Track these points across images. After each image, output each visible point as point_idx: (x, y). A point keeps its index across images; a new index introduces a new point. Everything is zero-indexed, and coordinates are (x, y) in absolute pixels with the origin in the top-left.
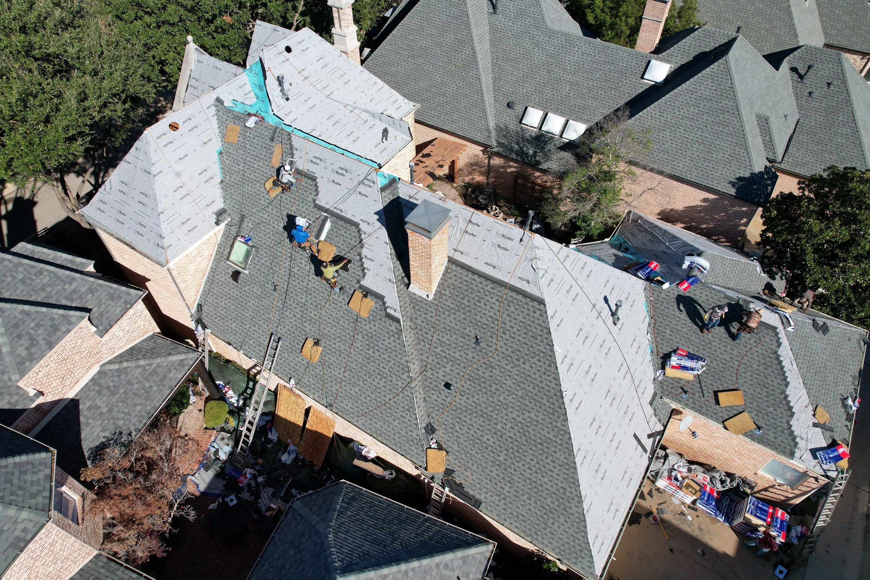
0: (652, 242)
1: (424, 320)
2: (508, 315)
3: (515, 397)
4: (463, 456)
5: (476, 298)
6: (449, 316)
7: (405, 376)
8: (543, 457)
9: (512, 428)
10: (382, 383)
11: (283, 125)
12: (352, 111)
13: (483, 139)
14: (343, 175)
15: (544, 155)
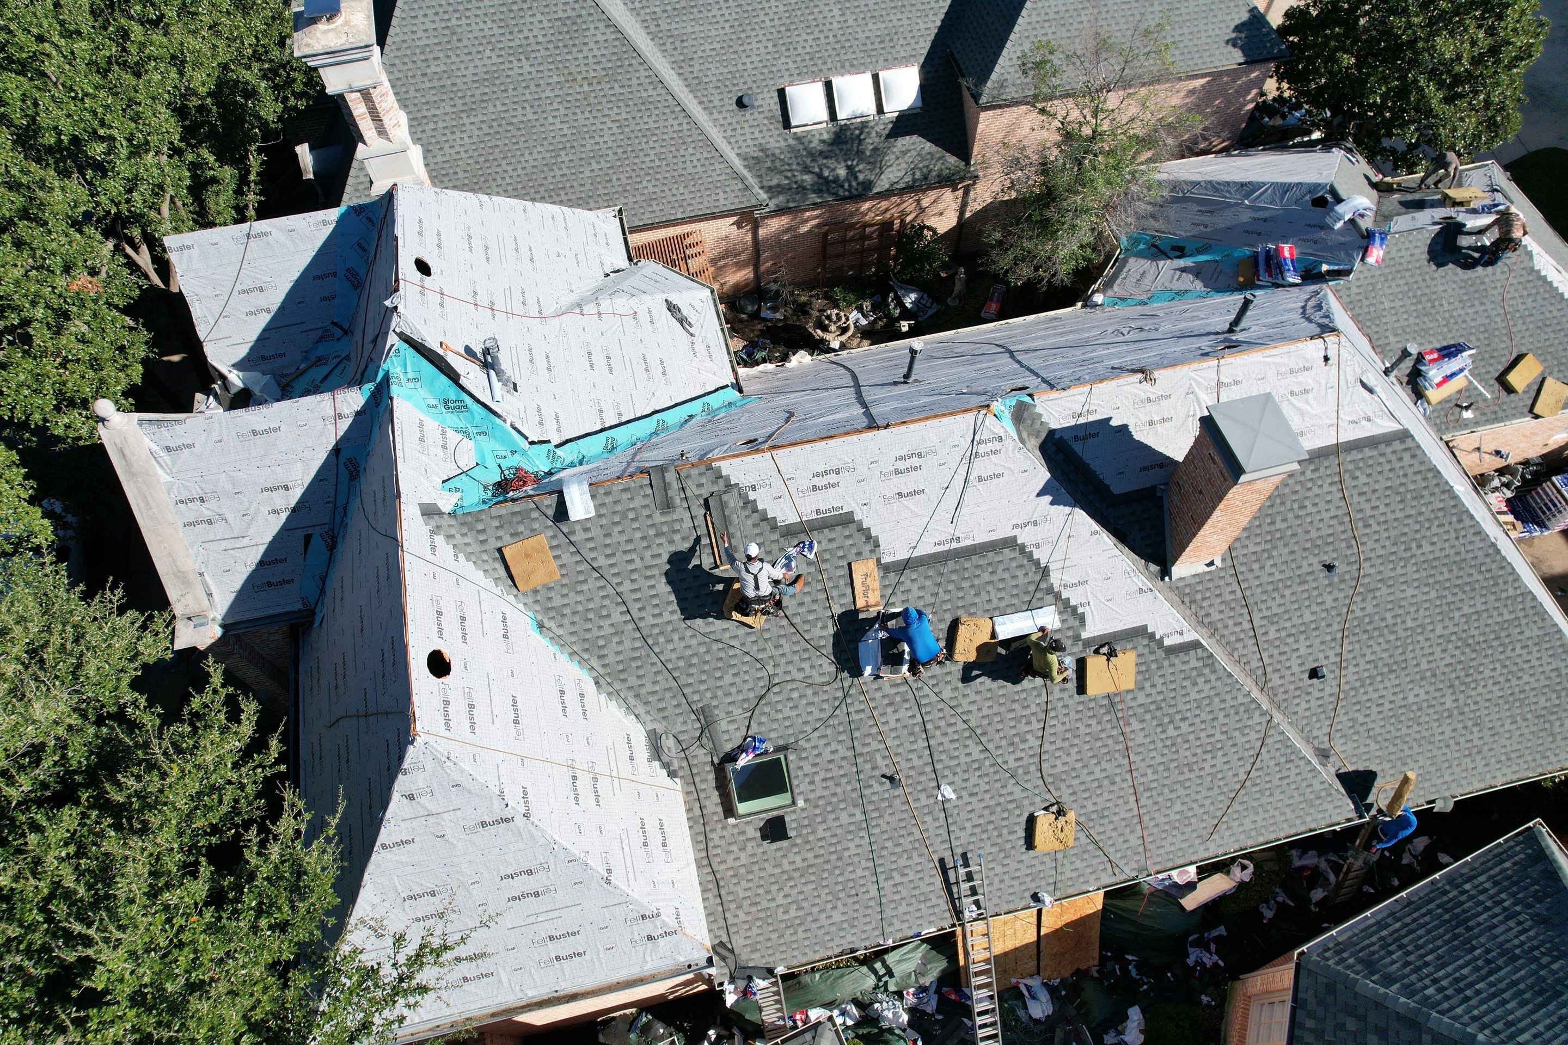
0: (1212, 212)
1: (1223, 607)
2: (1360, 494)
3: (1427, 605)
4: (1391, 749)
5: (1296, 506)
6: (1262, 568)
7: (1257, 718)
8: (1509, 653)
9: (1444, 651)
10: (1220, 760)
11: (559, 452)
12: (599, 314)
13: (737, 201)
14: (916, 468)
15: (869, 163)
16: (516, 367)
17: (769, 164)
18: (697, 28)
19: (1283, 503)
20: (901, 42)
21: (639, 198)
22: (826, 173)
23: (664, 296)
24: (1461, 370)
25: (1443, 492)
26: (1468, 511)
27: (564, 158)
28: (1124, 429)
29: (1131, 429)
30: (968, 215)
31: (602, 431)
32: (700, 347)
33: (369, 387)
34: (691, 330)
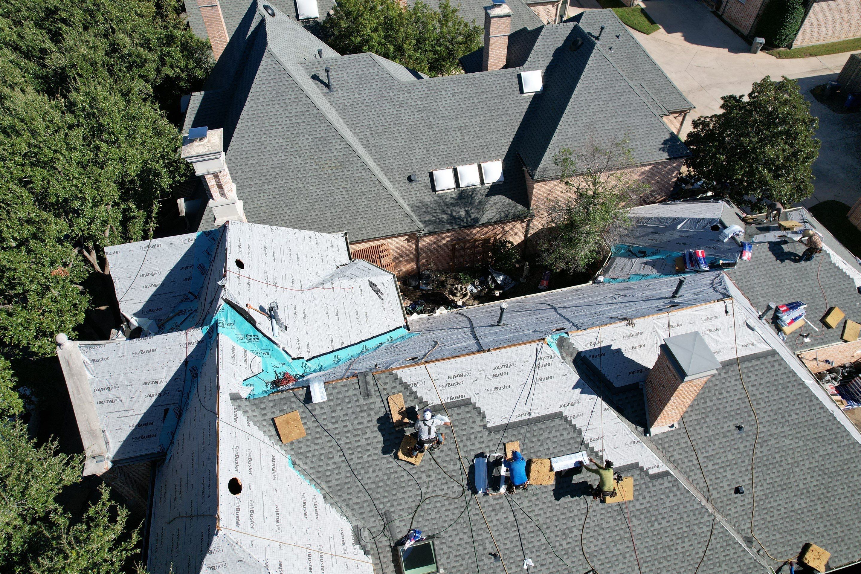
2: (752, 386)
3: (798, 450)
4: (789, 538)
5: (717, 393)
7: (706, 518)
8: (850, 479)
11: (308, 364)
12: (333, 288)
13: (407, 228)
14: (505, 374)
15: (477, 209)
16: (287, 317)
17: (424, 209)
18: (388, 142)
19: (710, 391)
20: (493, 149)
21: (356, 227)
22: (454, 214)
23: (368, 279)
24: (801, 316)
25: (799, 384)
26: (814, 395)
27: (317, 206)
28: (619, 351)
29: (623, 351)
30: (529, 235)
31: (332, 352)
32: (387, 306)
33: (206, 328)
34: (382, 297)
